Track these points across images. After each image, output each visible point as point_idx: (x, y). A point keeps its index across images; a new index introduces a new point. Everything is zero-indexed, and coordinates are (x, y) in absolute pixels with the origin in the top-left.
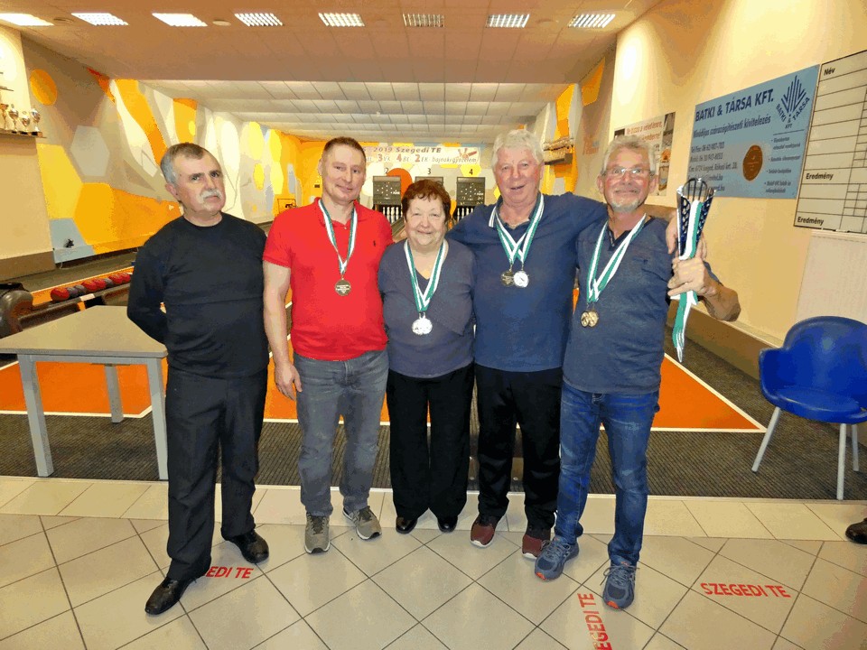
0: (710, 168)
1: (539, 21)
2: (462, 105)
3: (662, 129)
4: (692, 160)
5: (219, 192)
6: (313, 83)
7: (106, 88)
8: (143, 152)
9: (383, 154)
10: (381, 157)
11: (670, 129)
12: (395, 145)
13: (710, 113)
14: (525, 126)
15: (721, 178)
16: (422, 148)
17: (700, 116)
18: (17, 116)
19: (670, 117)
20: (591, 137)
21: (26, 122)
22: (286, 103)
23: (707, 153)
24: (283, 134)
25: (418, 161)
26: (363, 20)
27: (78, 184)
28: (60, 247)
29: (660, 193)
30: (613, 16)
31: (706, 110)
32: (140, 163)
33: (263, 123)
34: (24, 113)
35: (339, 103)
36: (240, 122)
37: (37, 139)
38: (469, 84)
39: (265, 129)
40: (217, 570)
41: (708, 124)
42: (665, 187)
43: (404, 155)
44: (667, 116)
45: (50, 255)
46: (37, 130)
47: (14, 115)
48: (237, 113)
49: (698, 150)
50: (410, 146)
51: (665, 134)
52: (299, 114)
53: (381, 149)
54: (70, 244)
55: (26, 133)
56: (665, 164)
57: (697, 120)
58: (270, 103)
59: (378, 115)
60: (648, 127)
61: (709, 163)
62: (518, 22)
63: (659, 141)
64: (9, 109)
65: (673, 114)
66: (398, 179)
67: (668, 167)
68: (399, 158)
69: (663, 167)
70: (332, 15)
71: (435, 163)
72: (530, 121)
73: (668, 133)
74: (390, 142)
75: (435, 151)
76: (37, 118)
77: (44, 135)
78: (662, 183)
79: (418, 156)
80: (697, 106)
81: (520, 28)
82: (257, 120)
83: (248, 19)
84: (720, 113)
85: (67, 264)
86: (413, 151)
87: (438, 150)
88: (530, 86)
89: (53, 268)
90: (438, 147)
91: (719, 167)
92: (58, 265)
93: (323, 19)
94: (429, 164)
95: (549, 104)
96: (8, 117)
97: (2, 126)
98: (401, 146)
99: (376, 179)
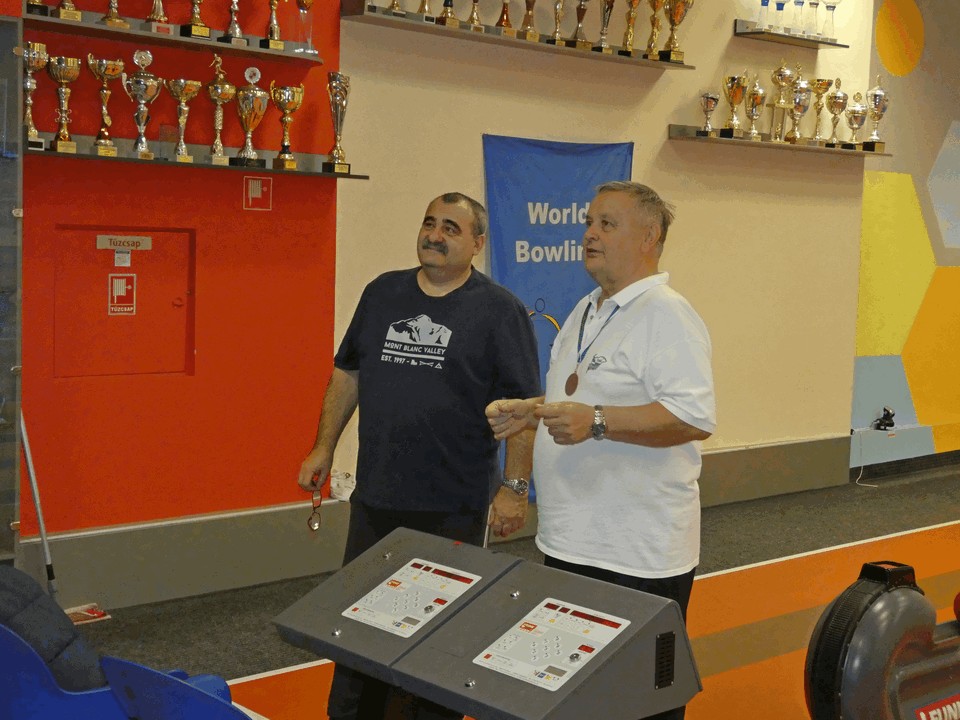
18: (843, 106)
21: (857, 119)
27: (924, 264)
28: (865, 429)
34: (858, 97)
37: (870, 159)
45: (842, 445)
46: (875, 137)
47: (837, 104)
54: (886, 421)
55: (850, 146)
64: (832, 89)
76: (880, 103)
77: (886, 148)
85: (874, 472)
89: (845, 479)
92: (855, 472)
96: (825, 111)
97: (808, 134)
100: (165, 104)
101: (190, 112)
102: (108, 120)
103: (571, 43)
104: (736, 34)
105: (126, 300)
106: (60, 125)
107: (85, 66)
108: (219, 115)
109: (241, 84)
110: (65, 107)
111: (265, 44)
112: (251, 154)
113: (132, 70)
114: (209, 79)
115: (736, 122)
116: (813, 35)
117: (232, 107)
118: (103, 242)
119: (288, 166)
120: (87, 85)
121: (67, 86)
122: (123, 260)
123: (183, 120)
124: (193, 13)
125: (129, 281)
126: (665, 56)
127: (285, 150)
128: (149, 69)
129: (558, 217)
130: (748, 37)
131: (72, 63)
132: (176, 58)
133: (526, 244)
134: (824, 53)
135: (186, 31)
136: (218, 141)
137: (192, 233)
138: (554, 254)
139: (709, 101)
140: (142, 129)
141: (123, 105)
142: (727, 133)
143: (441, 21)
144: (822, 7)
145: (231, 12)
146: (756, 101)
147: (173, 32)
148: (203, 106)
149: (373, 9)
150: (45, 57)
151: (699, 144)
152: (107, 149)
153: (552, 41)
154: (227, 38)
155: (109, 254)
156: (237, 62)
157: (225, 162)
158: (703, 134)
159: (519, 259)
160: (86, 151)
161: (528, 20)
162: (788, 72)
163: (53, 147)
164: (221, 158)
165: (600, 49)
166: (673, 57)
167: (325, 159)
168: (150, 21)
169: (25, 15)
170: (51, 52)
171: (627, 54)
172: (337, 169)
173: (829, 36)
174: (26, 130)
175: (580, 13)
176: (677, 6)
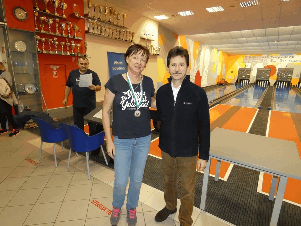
7: (177, 39)
10: (263, 60)
12: (270, 56)
16: (283, 56)
18: (155, 49)
21: (157, 51)
24: (224, 53)
25: (281, 61)
34: (157, 48)
37: (158, 56)
39: (218, 51)
43: (274, 59)
46: (159, 53)
47: (154, 49)
50: (278, 56)
53: (263, 57)
55: (156, 55)
64: (153, 47)
66: (269, 69)
68: (271, 61)
71: (290, 62)
74: (268, 55)
75: (291, 57)
76: (159, 49)
77: (160, 55)
79: (282, 60)
82: (216, 48)
86: (279, 58)
87: (293, 57)
90: (293, 55)
94: (287, 63)
98: (273, 56)
99: (259, 69)
100: (59, 46)
101: (63, 47)
102: (50, 48)
103: (119, 39)
104: (141, 39)
105: (56, 75)
106: (43, 49)
107: (46, 40)
108: (68, 48)
109: (71, 43)
110: (44, 46)
111: (74, 37)
112: (73, 53)
113: (54, 40)
114: (66, 42)
117: (70, 47)
118: (52, 67)
119: (79, 55)
120: (47, 43)
121: (44, 43)
122: (55, 69)
123: (62, 48)
124: (62, 32)
125: (56, 72)
126: (132, 41)
127: (78, 53)
128: (56, 40)
129: (118, 63)
131: (44, 39)
132: (60, 39)
133: (114, 67)
134: (152, 42)
135: (62, 35)
136: (68, 51)
137: (65, 65)
138: (118, 69)
140: (56, 50)
141: (53, 46)
143: (100, 35)
144: (152, 35)
145: (69, 32)
147: (60, 35)
148: (65, 46)
149: (90, 32)
150: (39, 38)
152: (51, 52)
153: (116, 38)
154: (68, 36)
155: (53, 69)
156: (70, 40)
157: (69, 55)
159: (113, 69)
160: (48, 53)
161: (113, 35)
162: (148, 44)
163: (42, 52)
164: (69, 54)
165: (123, 40)
166: (133, 41)
167: (84, 55)
168: (56, 33)
169: (35, 31)
170: (40, 37)
171: (127, 41)
172: (86, 56)
173: (153, 39)
174: (38, 49)
175: (120, 34)
176: (133, 34)
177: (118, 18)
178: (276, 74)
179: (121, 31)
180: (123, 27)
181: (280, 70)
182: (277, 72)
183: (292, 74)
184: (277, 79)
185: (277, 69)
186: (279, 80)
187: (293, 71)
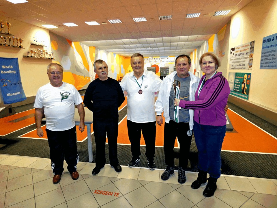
0: (270, 59)
1: (204, 15)
2: (176, 43)
3: (250, 47)
4: (262, 57)
5: (106, 72)
6: (130, 39)
7: (71, 44)
8: (80, 62)
9: (150, 60)
10: (149, 61)
11: (253, 46)
12: (154, 58)
13: (269, 40)
14: (197, 49)
15: (275, 62)
16: (162, 58)
17: (264, 41)
18: (47, 54)
19: (252, 43)
20: (222, 51)
21: (50, 55)
22: (122, 46)
23: (268, 54)
24: (120, 56)
25: (161, 62)
26: (146, 19)
29: (249, 68)
30: (230, 11)
31: (267, 39)
32: (79, 66)
33: (114, 53)
34: (49, 52)
35: (138, 45)
36: (108, 52)
37: (53, 60)
38: (179, 37)
40: (108, 193)
41: (268, 44)
42: (251, 66)
43: (157, 60)
44: (251, 42)
46: (52, 57)
47: (47, 53)
48: (106, 50)
49: (265, 53)
50: (159, 58)
51: (251, 48)
52: (125, 50)
53: (149, 59)
55: (50, 58)
56: (251, 59)
57: (264, 43)
58: (117, 46)
59: (149, 48)
60: (244, 47)
61: (269, 57)
62: (196, 16)
63: (249, 51)
64: (46, 52)
65: (254, 42)
66: (155, 68)
67: (252, 60)
68: (155, 61)
69: (250, 60)
70: (137, 18)
71: (167, 62)
72: (199, 47)
73: (252, 48)
74: (152, 57)
75: (167, 59)
76: (53, 54)
77: (54, 59)
78: (250, 65)
79: (161, 60)
80: (263, 38)
81: (197, 17)
82: (112, 52)
83: (112, 22)
84: (273, 40)
86: (159, 59)
88: (200, 36)
90: (167, 57)
91: (273, 59)
93: (134, 20)
94: (165, 63)
95: (205, 42)
96: (45, 54)
97: (43, 57)
98: (156, 58)
99: (148, 68)
103: (4, 45)
104: (31, 44)
115: (33, 55)
116: (42, 45)
126: (20, 47)
129: (7, 67)
130: (33, 45)
133: (3, 71)
134: (44, 47)
138: (7, 72)
139: (28, 53)
142: (32, 57)
144: (43, 42)
146: (35, 53)
151: (28, 58)
153: (1, 44)
158: (28, 57)
159: (2, 73)
162: (39, 49)
165: (9, 46)
171: (14, 46)
173: (44, 45)
175: (6, 41)
176: (21, 41)
177: (1, 26)
178: (159, 72)
179: (6, 38)
180: (8, 34)
181: (161, 68)
182: (160, 69)
183: (169, 71)
184: (161, 75)
185: (160, 68)
186: (162, 75)
187: (169, 68)
